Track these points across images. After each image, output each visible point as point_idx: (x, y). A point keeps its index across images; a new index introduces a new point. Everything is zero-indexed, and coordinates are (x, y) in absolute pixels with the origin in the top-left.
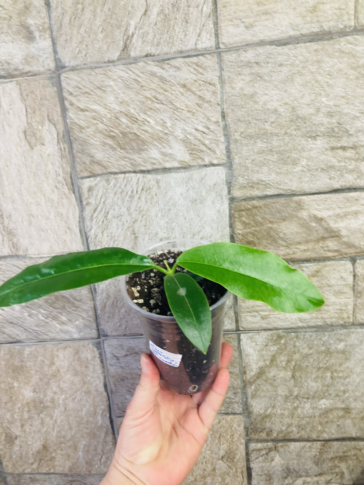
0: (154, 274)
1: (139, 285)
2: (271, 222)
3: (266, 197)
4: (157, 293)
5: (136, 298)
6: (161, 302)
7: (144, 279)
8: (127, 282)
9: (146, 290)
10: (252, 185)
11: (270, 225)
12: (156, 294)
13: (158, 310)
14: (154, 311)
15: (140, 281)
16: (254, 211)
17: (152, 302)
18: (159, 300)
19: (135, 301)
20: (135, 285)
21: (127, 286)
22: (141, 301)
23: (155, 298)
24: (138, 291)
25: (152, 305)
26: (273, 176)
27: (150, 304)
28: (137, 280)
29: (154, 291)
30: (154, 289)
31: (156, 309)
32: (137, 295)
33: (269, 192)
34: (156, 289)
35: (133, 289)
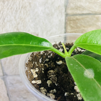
0: (48, 60)
1: (38, 67)
2: (84, 27)
3: (83, 14)
4: (53, 74)
5: (35, 79)
6: (57, 82)
7: (42, 63)
8: (26, 64)
9: (43, 72)
10: (77, 8)
11: (83, 28)
12: (52, 76)
13: (55, 90)
14: (51, 91)
15: (38, 64)
16: (77, 21)
17: (49, 82)
18: (55, 80)
19: (34, 82)
20: (34, 68)
21: (27, 68)
22: (39, 82)
23: (51, 79)
24: (37, 73)
25: (49, 85)
26: (88, 4)
27: (48, 84)
28: (36, 63)
29: (51, 72)
30: (50, 71)
31: (53, 90)
32: (36, 76)
33: (85, 12)
34: (52, 71)
35: (32, 70)
